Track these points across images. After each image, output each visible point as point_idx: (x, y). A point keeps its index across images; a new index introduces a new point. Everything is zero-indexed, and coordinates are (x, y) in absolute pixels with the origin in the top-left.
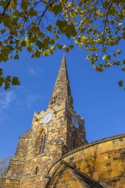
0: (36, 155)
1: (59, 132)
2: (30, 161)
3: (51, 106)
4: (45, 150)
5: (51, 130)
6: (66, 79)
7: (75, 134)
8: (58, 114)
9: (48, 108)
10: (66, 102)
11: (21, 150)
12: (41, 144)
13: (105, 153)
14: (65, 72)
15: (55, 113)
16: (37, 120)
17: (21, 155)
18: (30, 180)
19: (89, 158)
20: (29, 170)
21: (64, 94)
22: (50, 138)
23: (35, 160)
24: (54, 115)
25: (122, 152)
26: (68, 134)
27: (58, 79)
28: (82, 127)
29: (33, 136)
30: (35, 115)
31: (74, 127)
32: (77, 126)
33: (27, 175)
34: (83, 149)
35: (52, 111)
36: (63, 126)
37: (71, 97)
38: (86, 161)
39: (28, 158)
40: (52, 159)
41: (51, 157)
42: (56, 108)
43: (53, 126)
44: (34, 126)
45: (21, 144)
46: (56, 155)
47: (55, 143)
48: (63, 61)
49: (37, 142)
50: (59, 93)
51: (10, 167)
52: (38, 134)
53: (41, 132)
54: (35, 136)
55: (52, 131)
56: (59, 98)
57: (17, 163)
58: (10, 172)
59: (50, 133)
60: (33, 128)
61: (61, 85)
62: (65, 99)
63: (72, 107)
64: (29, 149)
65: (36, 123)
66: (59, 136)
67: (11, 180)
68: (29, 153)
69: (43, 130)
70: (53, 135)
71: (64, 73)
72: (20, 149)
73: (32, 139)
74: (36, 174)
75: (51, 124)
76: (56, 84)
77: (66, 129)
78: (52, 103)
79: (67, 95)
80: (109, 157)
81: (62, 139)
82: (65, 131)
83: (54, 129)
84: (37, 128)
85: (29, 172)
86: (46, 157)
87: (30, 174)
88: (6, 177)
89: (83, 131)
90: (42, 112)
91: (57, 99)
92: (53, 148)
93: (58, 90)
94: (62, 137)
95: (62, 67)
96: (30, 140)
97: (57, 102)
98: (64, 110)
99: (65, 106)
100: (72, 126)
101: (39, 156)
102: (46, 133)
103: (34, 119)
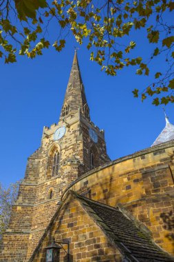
0: (49, 177)
1: (74, 149)
2: (42, 185)
3: (63, 118)
4: (59, 171)
5: (64, 147)
6: (79, 83)
7: (93, 149)
8: (71, 127)
9: (59, 120)
10: (81, 112)
11: (31, 173)
12: (54, 165)
13: (124, 174)
14: (78, 74)
15: (68, 126)
16: (47, 137)
17: (32, 178)
18: (44, 205)
19: (105, 182)
20: (42, 194)
21: (77, 102)
22: (63, 157)
23: (49, 183)
24: (67, 129)
25: (144, 172)
26: (84, 150)
27: (70, 84)
28: (101, 141)
29: (44, 156)
30: (45, 130)
31: (92, 141)
32: (96, 140)
33: (41, 200)
34: (97, 172)
35: (65, 125)
36: (78, 142)
37: (87, 105)
38: (101, 185)
39: (40, 181)
40: (67, 182)
41: (66, 180)
42: (69, 120)
43: (66, 142)
44: (44, 143)
45: (31, 166)
46: (72, 176)
47: (69, 163)
48: (74, 61)
49: (49, 163)
50: (72, 101)
51: (20, 192)
52: (50, 153)
53: (53, 151)
54: (47, 156)
55: (66, 148)
56: (72, 108)
57: (28, 188)
58: (21, 198)
59: (64, 151)
60: (44, 146)
61: (74, 91)
62: (79, 109)
63: (89, 118)
64: (41, 171)
65: (46, 140)
66: (74, 154)
67: (23, 207)
68: (40, 175)
69: (55, 148)
70: (67, 153)
71: (77, 76)
72: (31, 171)
73: (43, 159)
74: (51, 198)
75: (64, 140)
76: (67, 90)
77: (81, 145)
78: (64, 115)
79: (81, 104)
80: (129, 179)
81: (78, 157)
82: (81, 147)
83: (68, 145)
84: (48, 146)
85: (43, 197)
86: (60, 179)
87: (44, 199)
88: (17, 204)
89: (103, 145)
90: (53, 127)
91: (70, 109)
92: (67, 169)
93: (71, 98)
94: (77, 155)
95: (74, 69)
96: (41, 160)
97: (70, 113)
98: (79, 123)
99: (79, 118)
100: (89, 141)
101: (53, 178)
102: (59, 151)
103: (44, 136)
